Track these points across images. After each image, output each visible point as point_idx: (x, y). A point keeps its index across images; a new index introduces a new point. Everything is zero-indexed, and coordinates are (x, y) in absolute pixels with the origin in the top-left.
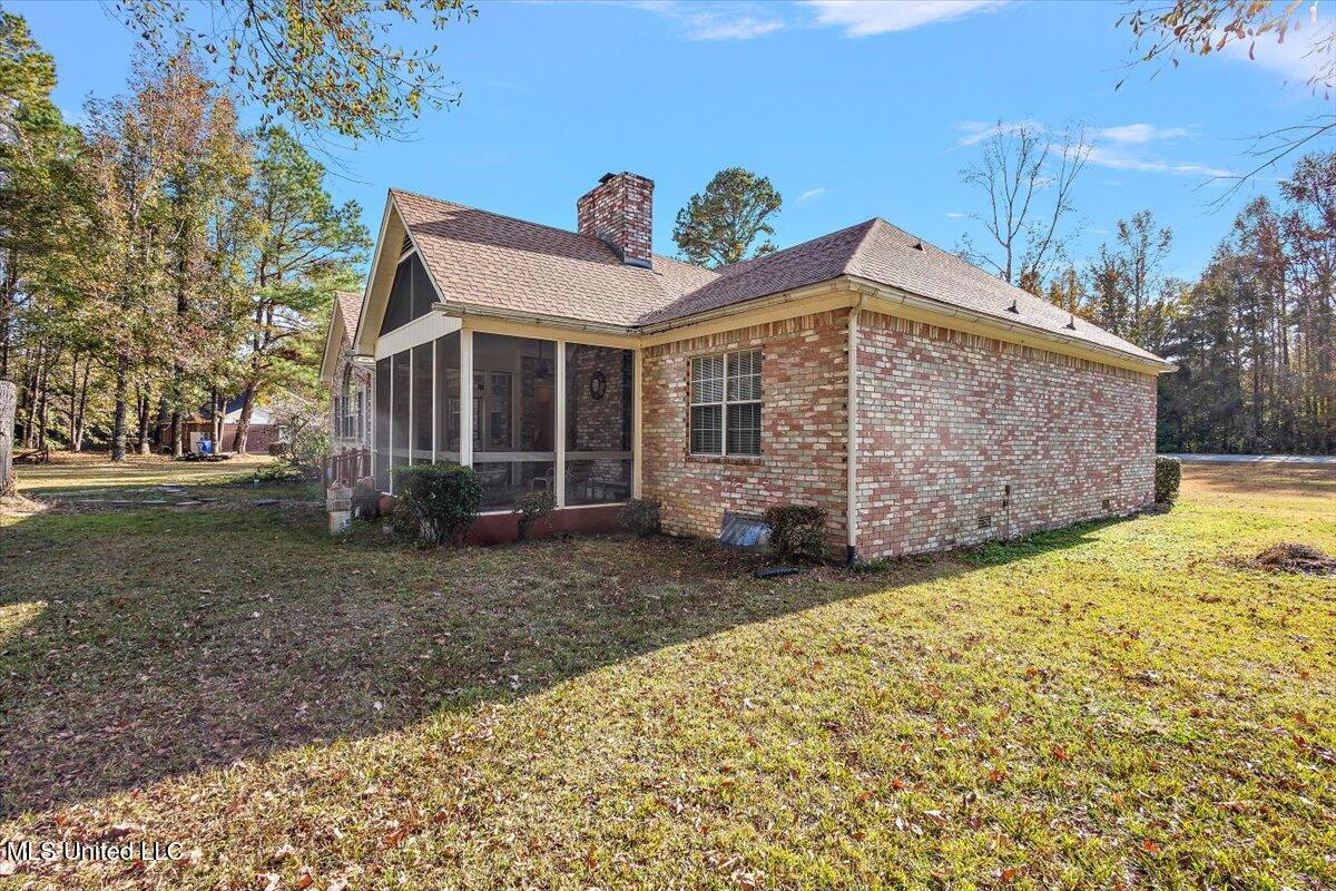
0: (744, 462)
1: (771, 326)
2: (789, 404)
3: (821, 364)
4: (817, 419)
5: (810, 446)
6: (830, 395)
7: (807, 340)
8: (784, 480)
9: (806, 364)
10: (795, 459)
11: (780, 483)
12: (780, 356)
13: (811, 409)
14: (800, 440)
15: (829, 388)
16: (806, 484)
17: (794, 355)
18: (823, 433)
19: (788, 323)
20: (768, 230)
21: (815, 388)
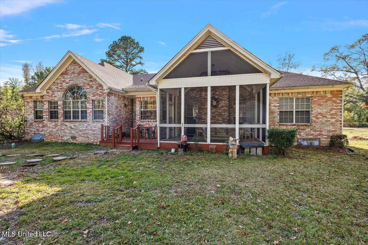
0: (306, 125)
1: (315, 92)
2: (322, 111)
3: (333, 102)
4: (331, 115)
5: (329, 121)
6: (336, 109)
7: (328, 96)
8: (320, 129)
9: (328, 102)
10: (324, 124)
11: (319, 130)
12: (319, 99)
13: (330, 112)
14: (326, 119)
15: (336, 108)
16: (328, 130)
17: (324, 100)
18: (334, 118)
19: (321, 92)
20: (141, 58)
21: (331, 108)
